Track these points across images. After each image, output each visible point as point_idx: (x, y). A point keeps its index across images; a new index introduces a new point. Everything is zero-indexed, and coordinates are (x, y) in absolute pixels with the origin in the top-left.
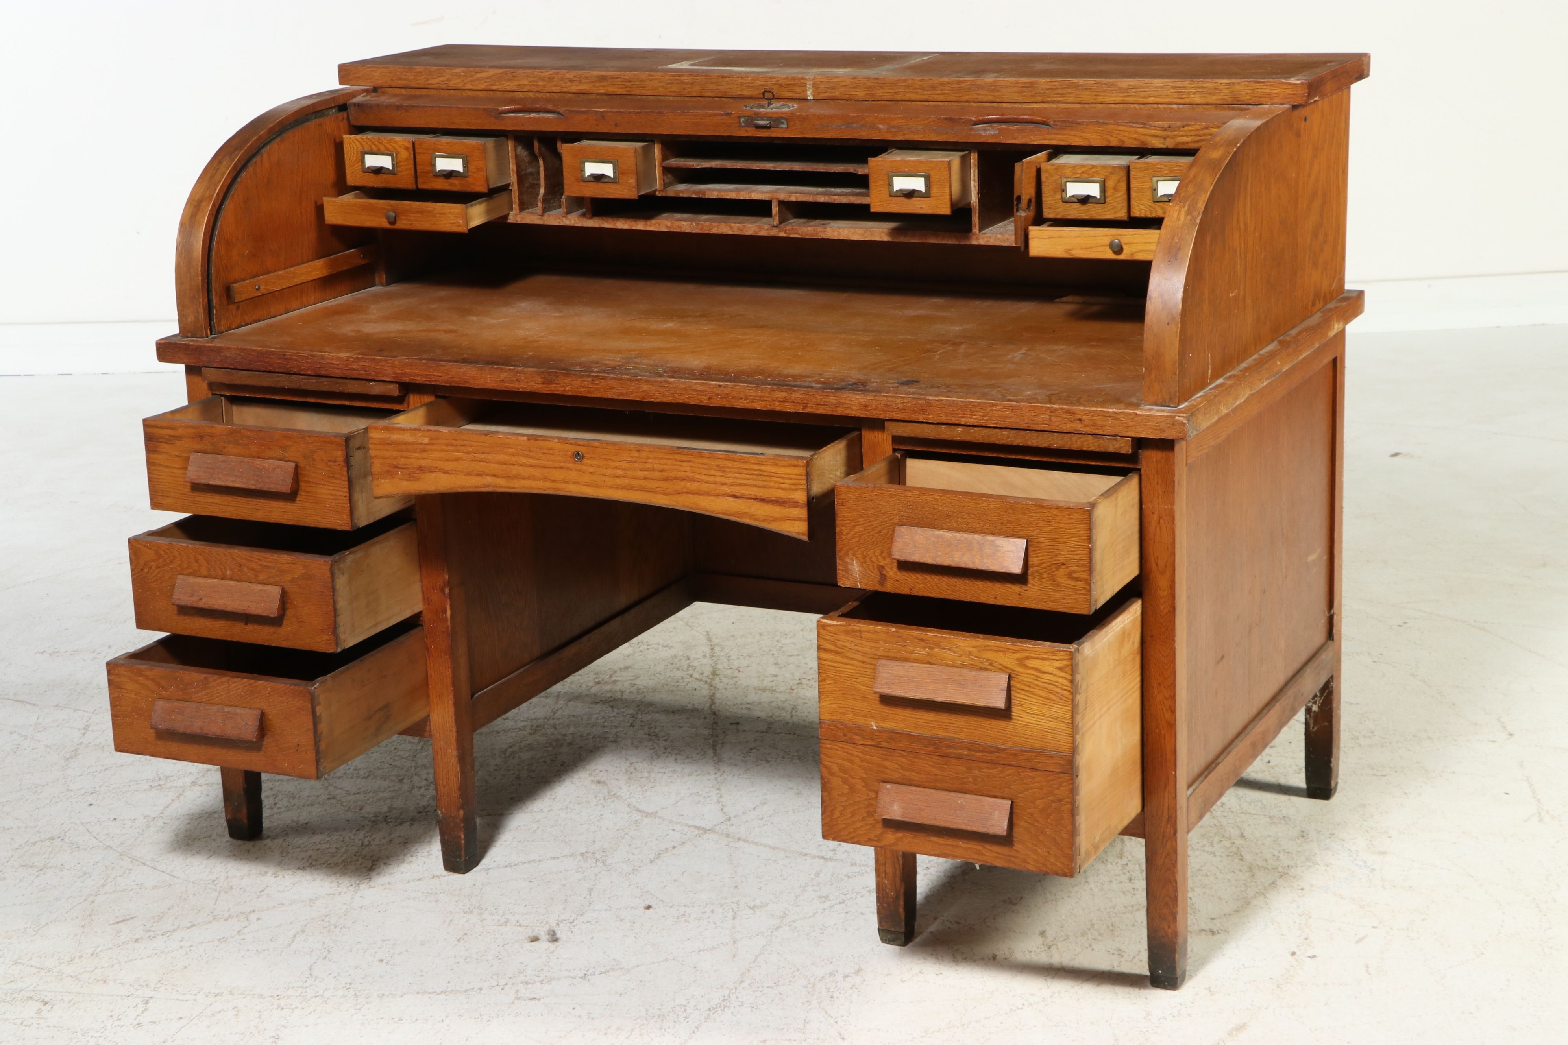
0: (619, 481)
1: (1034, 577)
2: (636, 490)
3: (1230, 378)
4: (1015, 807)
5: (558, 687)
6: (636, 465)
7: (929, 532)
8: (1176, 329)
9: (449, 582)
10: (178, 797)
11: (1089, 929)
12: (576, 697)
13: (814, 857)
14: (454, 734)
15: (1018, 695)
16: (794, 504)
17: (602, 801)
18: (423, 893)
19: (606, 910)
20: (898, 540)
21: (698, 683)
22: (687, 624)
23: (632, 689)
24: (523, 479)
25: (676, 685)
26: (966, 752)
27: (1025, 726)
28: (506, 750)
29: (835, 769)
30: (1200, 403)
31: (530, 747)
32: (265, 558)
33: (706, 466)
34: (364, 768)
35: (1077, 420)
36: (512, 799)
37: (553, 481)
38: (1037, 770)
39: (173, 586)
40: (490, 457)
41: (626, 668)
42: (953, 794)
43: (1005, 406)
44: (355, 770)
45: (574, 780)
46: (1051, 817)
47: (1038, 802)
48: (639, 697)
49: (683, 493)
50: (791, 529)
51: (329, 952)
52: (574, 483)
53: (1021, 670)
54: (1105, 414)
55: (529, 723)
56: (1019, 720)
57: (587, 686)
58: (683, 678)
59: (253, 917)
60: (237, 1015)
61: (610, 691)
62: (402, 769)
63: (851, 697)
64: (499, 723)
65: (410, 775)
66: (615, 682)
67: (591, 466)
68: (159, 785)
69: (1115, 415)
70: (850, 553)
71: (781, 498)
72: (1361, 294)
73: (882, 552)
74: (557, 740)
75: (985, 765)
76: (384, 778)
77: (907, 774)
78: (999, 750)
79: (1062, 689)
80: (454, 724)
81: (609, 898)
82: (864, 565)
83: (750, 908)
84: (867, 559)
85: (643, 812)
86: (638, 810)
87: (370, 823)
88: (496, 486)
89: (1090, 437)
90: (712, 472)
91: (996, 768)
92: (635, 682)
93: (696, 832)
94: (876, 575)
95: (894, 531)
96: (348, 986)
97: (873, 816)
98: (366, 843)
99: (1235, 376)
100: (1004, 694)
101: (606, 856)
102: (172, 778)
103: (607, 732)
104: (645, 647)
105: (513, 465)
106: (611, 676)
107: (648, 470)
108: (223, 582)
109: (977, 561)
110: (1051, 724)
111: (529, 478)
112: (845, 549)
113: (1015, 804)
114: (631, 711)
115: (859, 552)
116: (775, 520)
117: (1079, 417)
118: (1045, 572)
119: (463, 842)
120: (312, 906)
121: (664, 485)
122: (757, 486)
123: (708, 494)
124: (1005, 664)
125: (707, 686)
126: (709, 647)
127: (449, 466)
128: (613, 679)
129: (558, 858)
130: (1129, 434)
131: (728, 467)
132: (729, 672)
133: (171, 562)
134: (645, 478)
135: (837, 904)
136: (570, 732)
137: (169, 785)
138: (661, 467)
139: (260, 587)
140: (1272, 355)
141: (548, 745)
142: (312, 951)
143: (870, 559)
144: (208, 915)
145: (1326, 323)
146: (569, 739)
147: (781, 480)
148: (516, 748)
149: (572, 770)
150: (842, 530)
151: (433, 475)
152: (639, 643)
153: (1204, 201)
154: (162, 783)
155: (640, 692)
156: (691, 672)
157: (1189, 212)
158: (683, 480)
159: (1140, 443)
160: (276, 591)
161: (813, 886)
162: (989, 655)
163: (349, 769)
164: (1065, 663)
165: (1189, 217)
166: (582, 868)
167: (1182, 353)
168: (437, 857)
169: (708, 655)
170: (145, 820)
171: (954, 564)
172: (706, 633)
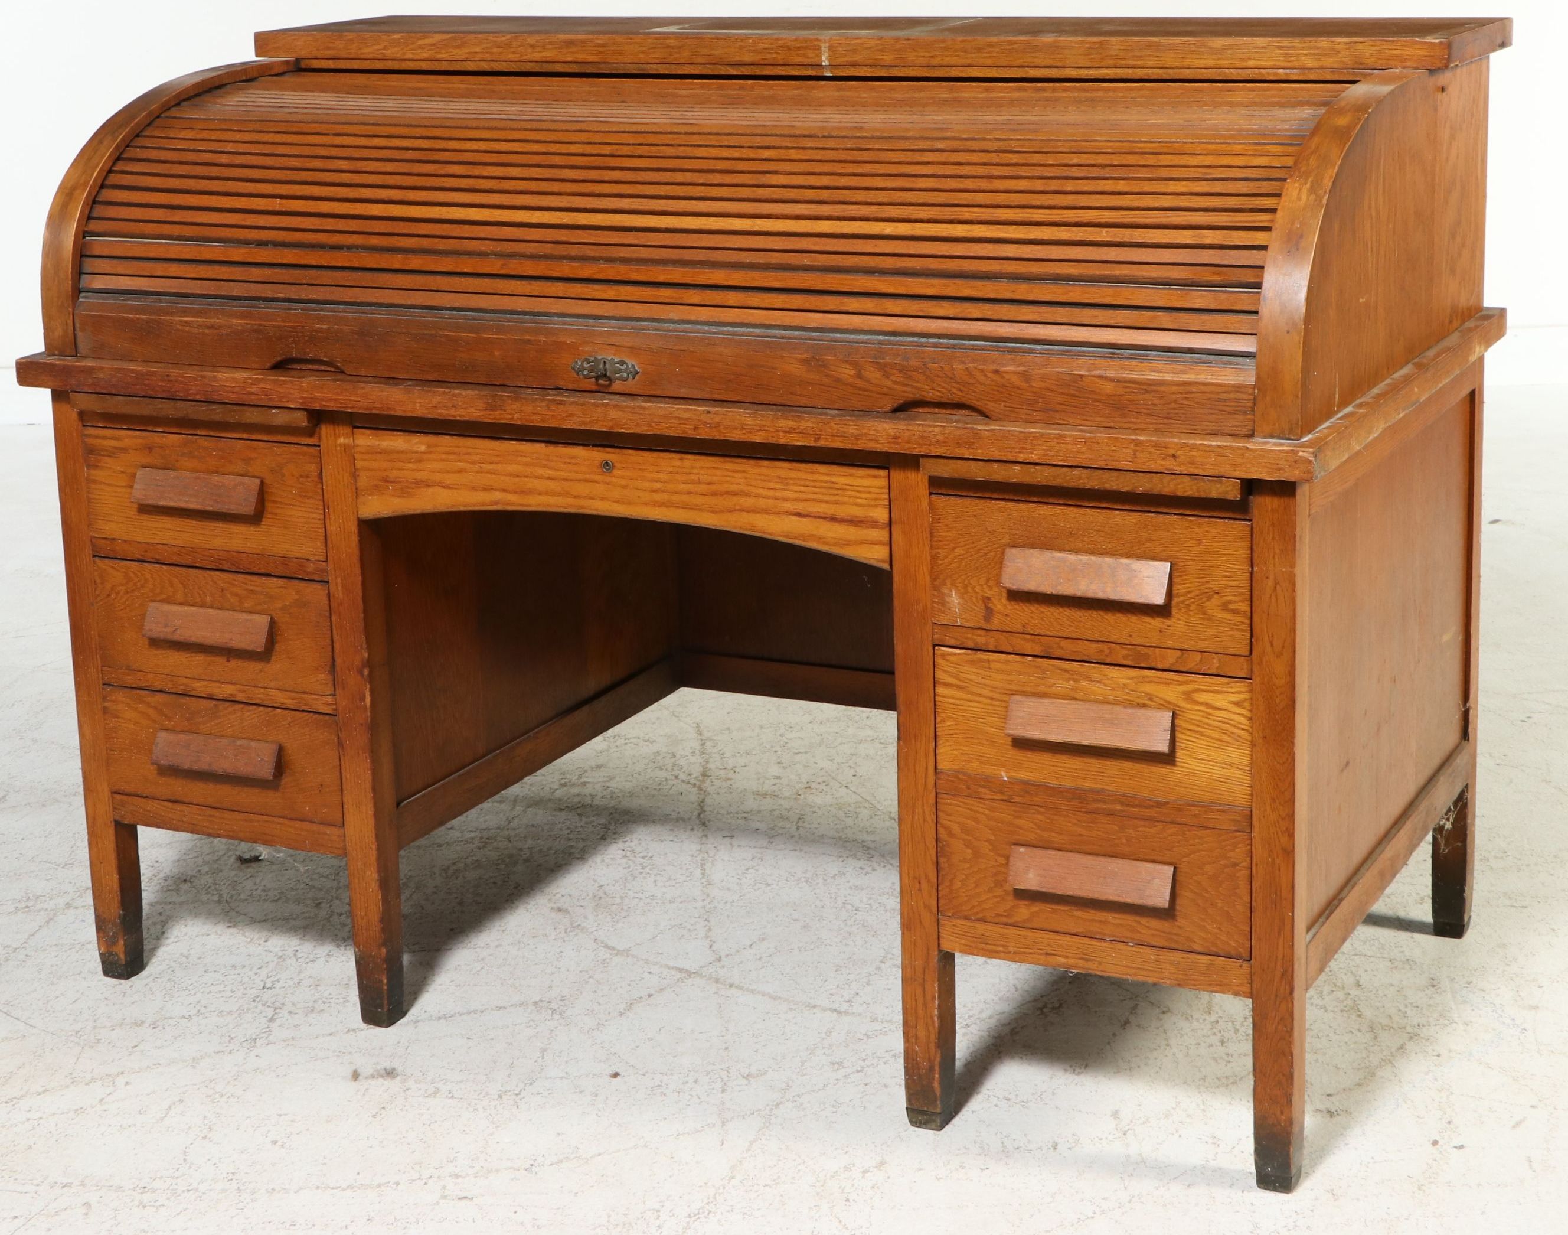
0: (657, 497)
1: (1180, 610)
2: (677, 507)
3: (1361, 405)
4: (1178, 873)
5: (515, 790)
6: (678, 477)
7: (1047, 555)
8: (1298, 338)
9: (368, 661)
10: (48, 922)
11: (1174, 1109)
12: (536, 802)
13: (824, 1010)
14: (375, 853)
15: (1184, 737)
16: (873, 524)
17: (563, 935)
18: (334, 1051)
19: (562, 1078)
20: (1009, 564)
21: (684, 786)
22: (673, 714)
23: (605, 793)
24: (540, 494)
25: (658, 788)
26: (1118, 807)
27: (1193, 774)
28: (449, 867)
29: (956, 829)
30: (1329, 436)
31: (478, 864)
32: (251, 581)
33: (763, 478)
34: (275, 889)
35: (1169, 456)
36: (452, 930)
37: (575, 497)
38: (1207, 828)
39: (143, 616)
40: (499, 467)
41: (599, 767)
42: (1102, 859)
43: (1075, 437)
44: (264, 891)
45: (529, 907)
46: (1223, 885)
47: (1208, 868)
48: (613, 803)
49: (735, 510)
50: (869, 555)
51: (210, 1129)
52: (602, 499)
53: (1189, 706)
54: (1207, 449)
55: (478, 834)
56: (1183, 767)
57: (550, 789)
58: (666, 780)
59: (121, 1081)
60: (86, 1214)
61: (578, 795)
62: (321, 890)
63: (976, 741)
64: (441, 834)
65: (330, 898)
66: (585, 784)
67: (623, 478)
68: (27, 907)
69: (1219, 450)
70: (948, 582)
71: (857, 517)
72: (1502, 312)
73: (988, 580)
74: (511, 856)
75: (1142, 823)
76: (298, 902)
77: (1046, 835)
78: (1159, 804)
79: (1239, 728)
80: (373, 840)
81: (567, 1062)
82: (965, 596)
83: (743, 1077)
84: (970, 589)
85: (613, 949)
86: (607, 946)
87: (276, 960)
88: (508, 504)
89: (1186, 479)
90: (771, 485)
91: (1155, 826)
92: (608, 784)
93: (678, 975)
94: (980, 609)
95: (1003, 553)
96: (230, 1176)
97: (1002, 886)
98: (269, 985)
99: (1367, 404)
100: (1167, 736)
101: (565, 1006)
102: (43, 899)
103: (572, 847)
104: (623, 741)
105: (527, 477)
106: (580, 777)
107: (692, 482)
108: (201, 610)
109: (1108, 589)
110: (1225, 772)
111: (547, 493)
112: (942, 577)
113: (1178, 870)
114: (603, 821)
115: (959, 580)
116: (849, 543)
117: (1172, 452)
118: (1193, 603)
119: (385, 987)
120: (194, 1067)
121: (712, 501)
122: (827, 502)
123: (767, 512)
124: (1168, 699)
125: (695, 791)
126: (700, 742)
127: (450, 479)
128: (582, 780)
129: (505, 1008)
130: (1237, 474)
131: (791, 479)
132: (722, 772)
133: (142, 586)
134: (689, 493)
135: (853, 1073)
136: (527, 846)
137: (38, 907)
138: (709, 479)
139: (245, 616)
140: (1407, 380)
141: (500, 862)
142: (190, 1128)
143: (973, 588)
144: (66, 1077)
145: (1465, 347)
146: (526, 854)
147: (858, 495)
148: (461, 865)
149: (528, 894)
150: (938, 553)
151: (431, 490)
152: (615, 736)
153: (1331, 177)
154: (30, 904)
155: (614, 796)
156: (676, 772)
157: (1312, 190)
158: (735, 494)
159: (1250, 487)
160: (263, 621)
161: (823, 1048)
162: (1149, 688)
163: (256, 890)
164: (1243, 696)
165: (1313, 197)
166: (534, 1021)
167: (1306, 370)
168: (354, 1005)
169: (697, 752)
170: (4, 952)
171: (1079, 594)
172: (695, 725)
